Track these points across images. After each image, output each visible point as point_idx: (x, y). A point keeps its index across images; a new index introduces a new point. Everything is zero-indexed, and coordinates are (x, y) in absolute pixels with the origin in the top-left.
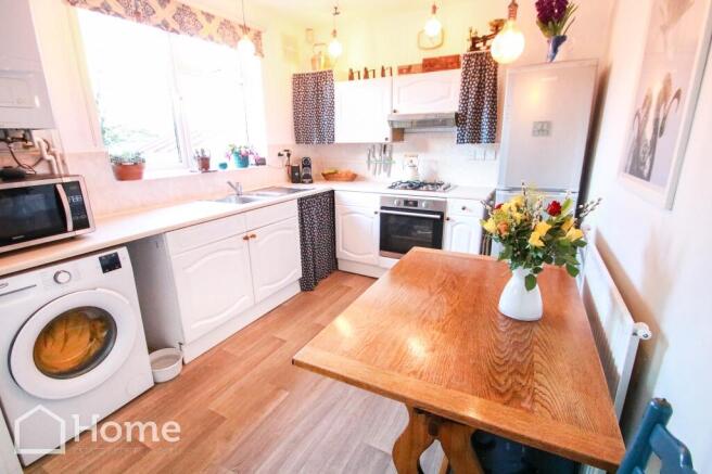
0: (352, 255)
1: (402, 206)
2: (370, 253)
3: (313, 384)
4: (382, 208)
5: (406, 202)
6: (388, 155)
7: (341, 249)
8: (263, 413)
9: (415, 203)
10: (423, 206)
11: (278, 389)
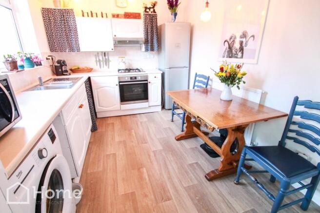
0: (104, 108)
1: (129, 80)
2: (115, 105)
3: (149, 160)
4: (120, 82)
5: (131, 78)
6: (107, 57)
7: (98, 107)
8: (146, 179)
9: (136, 78)
10: (139, 78)
11: (139, 169)
